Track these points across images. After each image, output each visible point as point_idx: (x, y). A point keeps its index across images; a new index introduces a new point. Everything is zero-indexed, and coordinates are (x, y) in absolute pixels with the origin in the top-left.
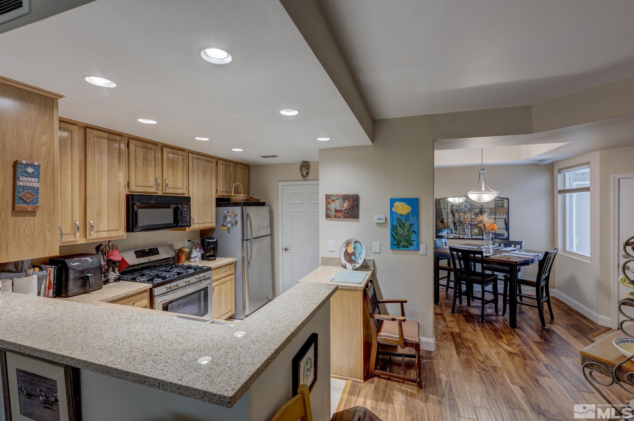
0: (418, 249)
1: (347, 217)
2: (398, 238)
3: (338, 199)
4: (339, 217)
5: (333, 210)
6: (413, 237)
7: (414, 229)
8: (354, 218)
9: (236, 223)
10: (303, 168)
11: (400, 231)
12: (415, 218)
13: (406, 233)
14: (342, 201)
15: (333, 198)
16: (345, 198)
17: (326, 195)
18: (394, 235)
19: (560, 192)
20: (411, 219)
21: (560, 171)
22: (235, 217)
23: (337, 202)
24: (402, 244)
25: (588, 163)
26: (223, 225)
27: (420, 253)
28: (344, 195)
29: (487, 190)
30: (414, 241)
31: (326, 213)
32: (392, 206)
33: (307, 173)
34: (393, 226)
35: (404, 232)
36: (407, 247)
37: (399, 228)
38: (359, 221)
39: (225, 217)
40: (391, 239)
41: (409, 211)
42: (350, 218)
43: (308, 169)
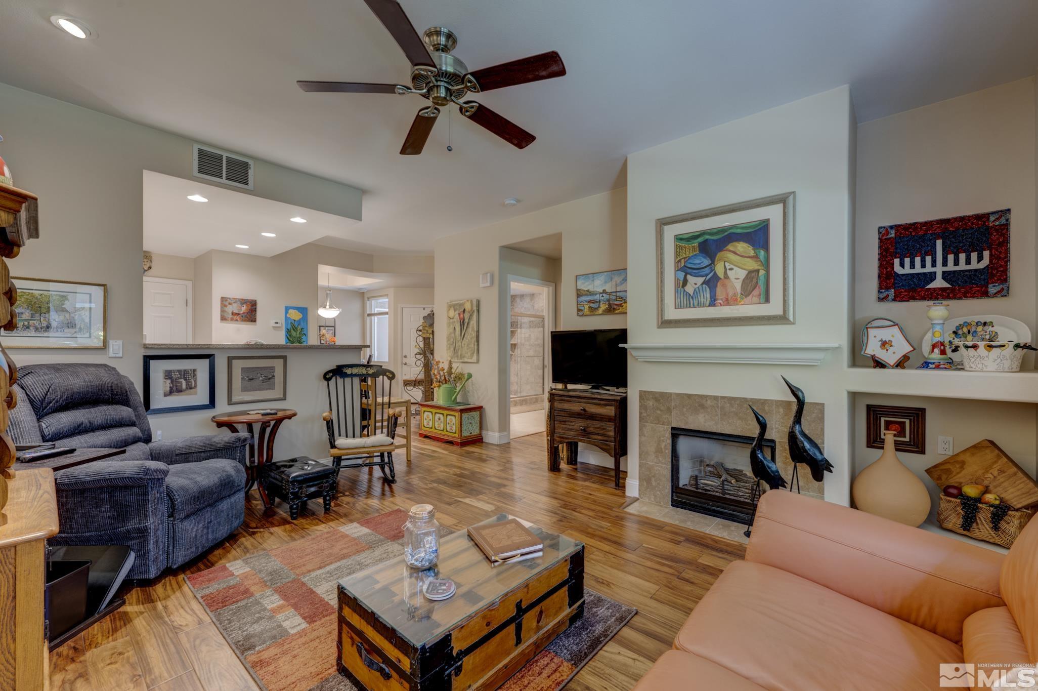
1: (245, 321)
2: (291, 340)
3: (235, 302)
4: (237, 320)
5: (230, 313)
6: (304, 338)
7: (304, 332)
8: (252, 321)
10: (146, 260)
11: (294, 334)
12: (305, 323)
13: (298, 335)
14: (239, 305)
15: (229, 301)
16: (243, 302)
17: (222, 298)
18: (289, 337)
19: (369, 315)
20: (302, 324)
21: (368, 298)
23: (235, 305)
25: (387, 295)
28: (243, 300)
29: (331, 307)
30: (304, 342)
31: (221, 315)
32: (287, 312)
33: (150, 268)
34: (288, 329)
35: (296, 334)
37: (292, 331)
38: (255, 325)
40: (286, 341)
41: (301, 317)
42: (247, 321)
43: (151, 261)
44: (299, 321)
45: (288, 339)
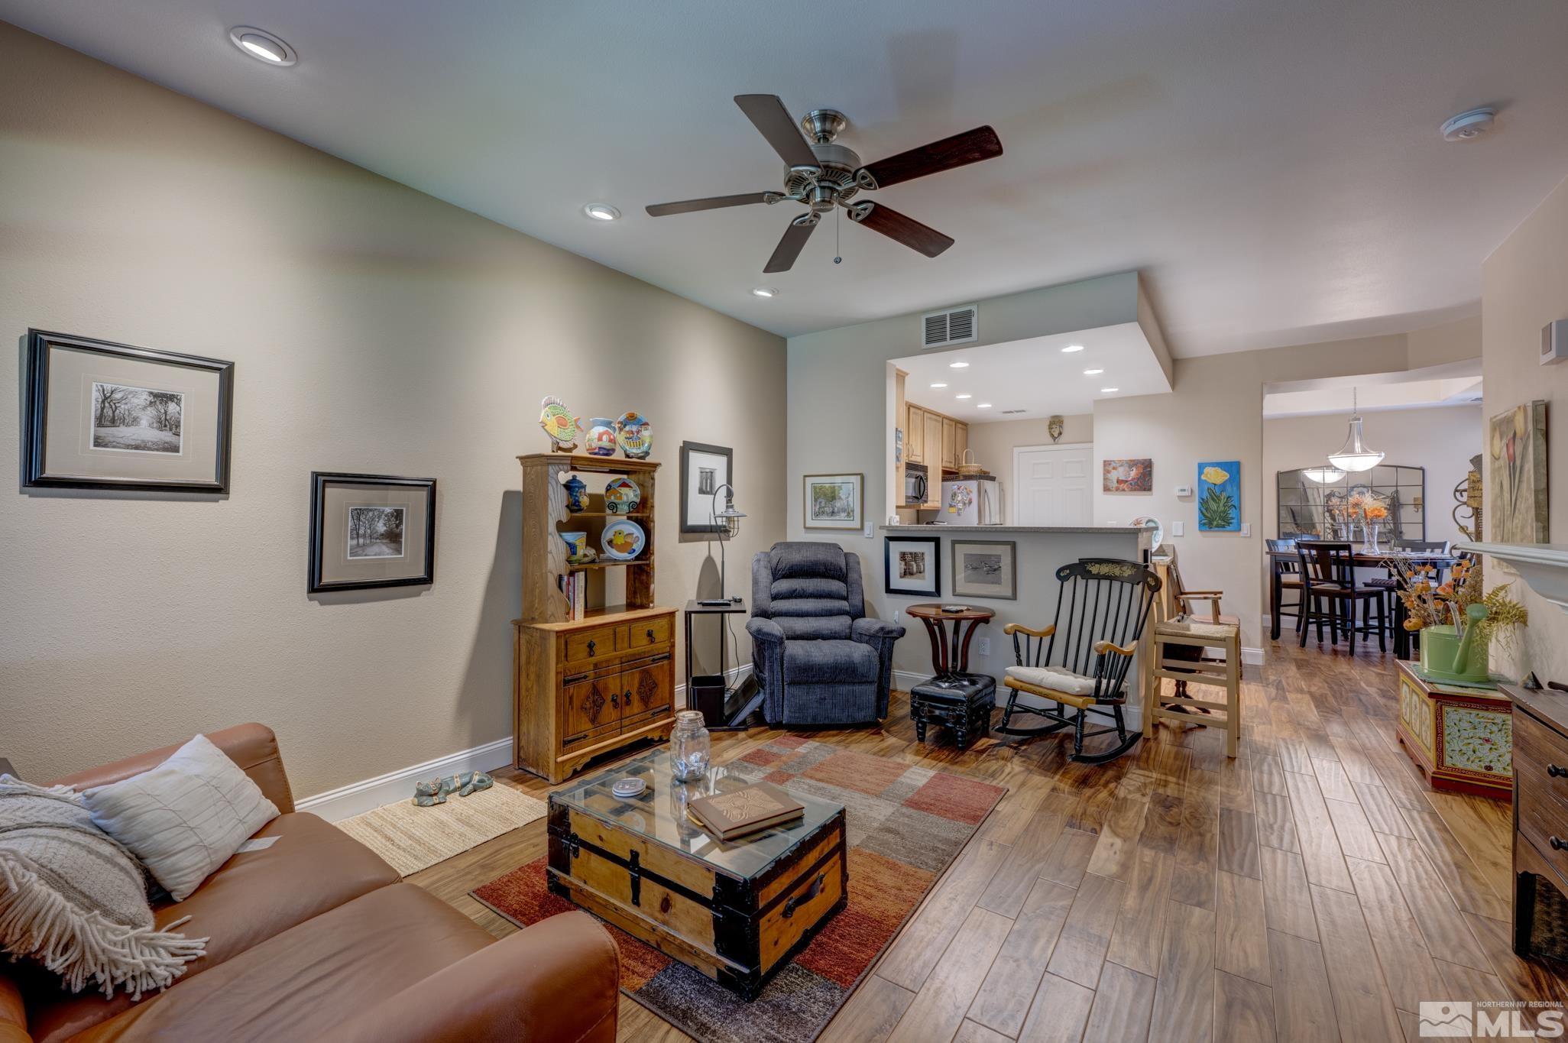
0: (1239, 530)
1: (1135, 490)
2: (1209, 515)
3: (1121, 466)
4: (1124, 490)
5: (1115, 481)
6: (1232, 513)
7: (1233, 503)
8: (1145, 490)
9: (970, 502)
10: (1054, 426)
11: (1213, 506)
12: (1235, 488)
13: (1222, 508)
14: (1127, 468)
15: (1114, 465)
16: (1132, 464)
17: (1105, 461)
18: (1204, 511)
20: (1229, 488)
22: (968, 494)
23: (1121, 469)
24: (1215, 523)
26: (951, 506)
27: (1242, 534)
28: (1131, 461)
29: (1364, 451)
30: (1232, 518)
31: (1104, 485)
32: (1200, 473)
33: (1060, 434)
34: (1203, 499)
35: (1218, 507)
36: (1223, 526)
37: (1211, 502)
38: (1152, 495)
39: (954, 495)
40: (1200, 518)
41: (1226, 478)
42: (1138, 490)
43: (1061, 426)
44: (1223, 486)
45: (1202, 512)
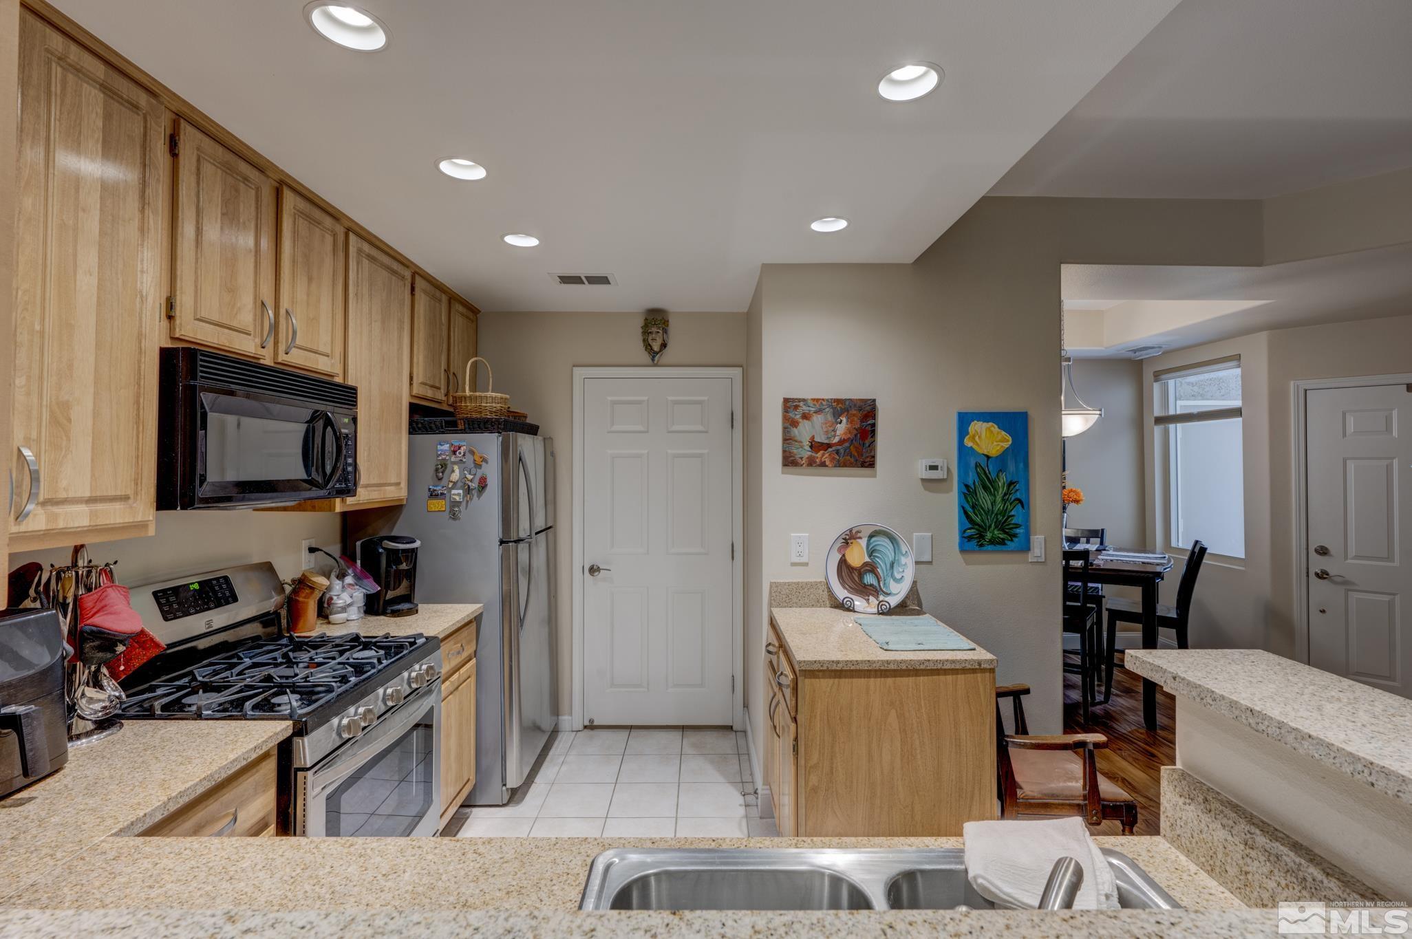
0: (1026, 548)
1: (845, 465)
2: (978, 520)
3: (818, 412)
4: (823, 464)
5: (806, 444)
6: (1017, 514)
7: (1018, 495)
8: (863, 465)
9: (483, 485)
10: (654, 329)
11: (985, 499)
12: (1021, 465)
13: (999, 506)
14: (830, 418)
15: (804, 408)
16: (840, 407)
17: (786, 401)
18: (969, 510)
19: (1159, 420)
20: (1011, 467)
21: (1157, 376)
22: (478, 466)
23: (818, 419)
24: (989, 535)
26: (433, 495)
27: (1031, 557)
28: (838, 401)
29: (1082, 407)
30: (1017, 526)
31: (784, 451)
32: (963, 432)
33: (664, 346)
34: (967, 486)
35: (993, 503)
36: (1002, 542)
37: (981, 493)
38: (875, 476)
39: (442, 468)
40: (961, 523)
41: (1006, 445)
42: (851, 465)
43: (665, 331)
44: (1003, 457)
45: (966, 513)
